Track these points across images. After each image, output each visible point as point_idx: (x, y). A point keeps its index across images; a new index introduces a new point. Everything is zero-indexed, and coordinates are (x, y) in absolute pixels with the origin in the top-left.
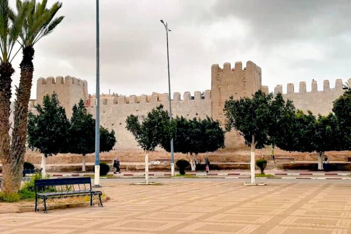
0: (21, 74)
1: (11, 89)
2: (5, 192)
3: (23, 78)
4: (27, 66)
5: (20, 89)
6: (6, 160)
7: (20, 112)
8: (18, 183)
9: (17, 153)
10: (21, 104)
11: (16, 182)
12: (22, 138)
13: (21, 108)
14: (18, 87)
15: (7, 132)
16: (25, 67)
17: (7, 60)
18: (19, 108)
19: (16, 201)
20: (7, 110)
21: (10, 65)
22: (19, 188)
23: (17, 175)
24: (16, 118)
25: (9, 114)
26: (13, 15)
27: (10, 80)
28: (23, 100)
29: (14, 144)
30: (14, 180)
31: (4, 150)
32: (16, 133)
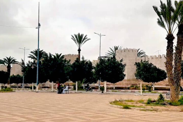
0: (177, 39)
1: (173, 47)
2: (172, 100)
3: (179, 41)
4: (180, 35)
5: (177, 47)
6: (172, 84)
7: (177, 59)
8: (178, 96)
9: (177, 80)
10: (178, 55)
11: (177, 95)
12: (179, 73)
13: (178, 57)
14: (176, 46)
15: (171, 70)
16: (179, 35)
17: (171, 33)
18: (177, 57)
19: (178, 105)
20: (171, 58)
21: (173, 35)
22: (178, 99)
23: (177, 92)
24: (175, 62)
25: (173, 60)
26: (173, 9)
27: (173, 43)
28: (178, 53)
29: (175, 76)
30: (176, 94)
31: (171, 79)
32: (176, 70)
